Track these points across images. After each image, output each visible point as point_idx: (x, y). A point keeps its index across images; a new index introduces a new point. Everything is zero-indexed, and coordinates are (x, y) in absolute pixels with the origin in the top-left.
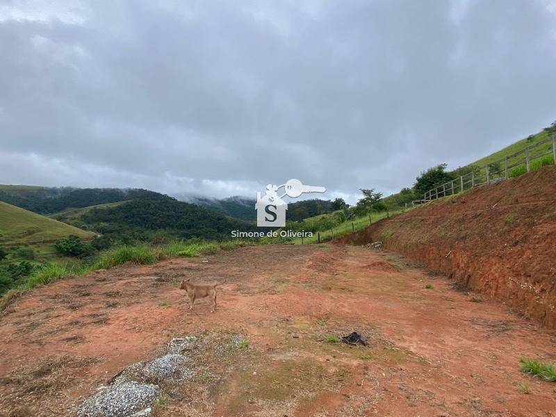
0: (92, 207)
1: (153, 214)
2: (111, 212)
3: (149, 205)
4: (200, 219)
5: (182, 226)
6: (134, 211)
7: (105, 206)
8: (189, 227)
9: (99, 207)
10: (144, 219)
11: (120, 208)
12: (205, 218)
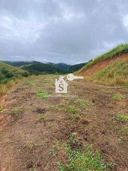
0: (24, 66)
1: (40, 68)
2: (29, 67)
3: (39, 65)
4: (53, 69)
5: (48, 71)
6: (35, 67)
7: (27, 65)
8: (50, 71)
9: (26, 65)
10: (38, 69)
11: (31, 66)
12: (54, 68)
